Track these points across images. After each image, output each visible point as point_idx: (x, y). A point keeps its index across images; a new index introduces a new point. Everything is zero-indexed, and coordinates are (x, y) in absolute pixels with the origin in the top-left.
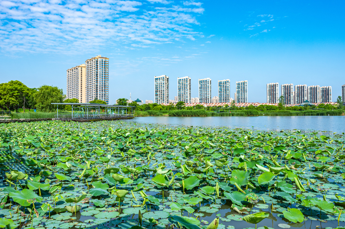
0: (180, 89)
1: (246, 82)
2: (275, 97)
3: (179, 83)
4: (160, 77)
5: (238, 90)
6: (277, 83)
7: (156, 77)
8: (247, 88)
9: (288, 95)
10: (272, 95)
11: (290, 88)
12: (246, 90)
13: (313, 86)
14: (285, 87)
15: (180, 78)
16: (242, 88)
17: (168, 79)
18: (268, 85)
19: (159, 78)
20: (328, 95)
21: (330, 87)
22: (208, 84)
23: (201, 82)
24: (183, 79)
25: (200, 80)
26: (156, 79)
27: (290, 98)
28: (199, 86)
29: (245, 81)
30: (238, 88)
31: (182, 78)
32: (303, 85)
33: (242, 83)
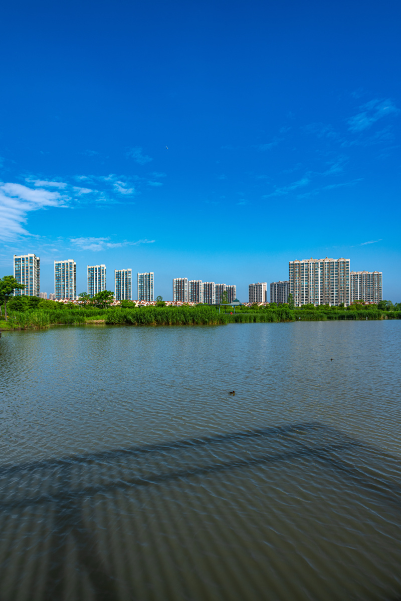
0: (58, 279)
1: (152, 275)
2: (184, 296)
3: (57, 269)
4: (25, 256)
5: (140, 284)
6: (186, 279)
7: (17, 257)
8: (153, 282)
9: (196, 293)
10: (180, 293)
11: (198, 285)
12: (152, 285)
13: (219, 285)
14: (192, 283)
15: (60, 262)
16: (146, 282)
17: (38, 261)
18: (175, 279)
19: (23, 259)
20: (233, 295)
21: (235, 286)
22: (103, 273)
23: (91, 270)
24: (64, 264)
25: (90, 267)
26: (16, 259)
27: (198, 297)
28: (88, 275)
29: (151, 273)
30: (141, 282)
31: (62, 262)
32: (210, 283)
33: (146, 276)
